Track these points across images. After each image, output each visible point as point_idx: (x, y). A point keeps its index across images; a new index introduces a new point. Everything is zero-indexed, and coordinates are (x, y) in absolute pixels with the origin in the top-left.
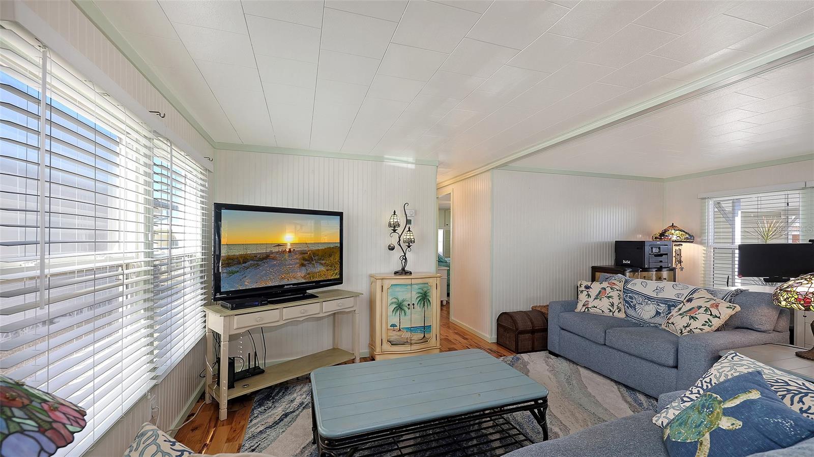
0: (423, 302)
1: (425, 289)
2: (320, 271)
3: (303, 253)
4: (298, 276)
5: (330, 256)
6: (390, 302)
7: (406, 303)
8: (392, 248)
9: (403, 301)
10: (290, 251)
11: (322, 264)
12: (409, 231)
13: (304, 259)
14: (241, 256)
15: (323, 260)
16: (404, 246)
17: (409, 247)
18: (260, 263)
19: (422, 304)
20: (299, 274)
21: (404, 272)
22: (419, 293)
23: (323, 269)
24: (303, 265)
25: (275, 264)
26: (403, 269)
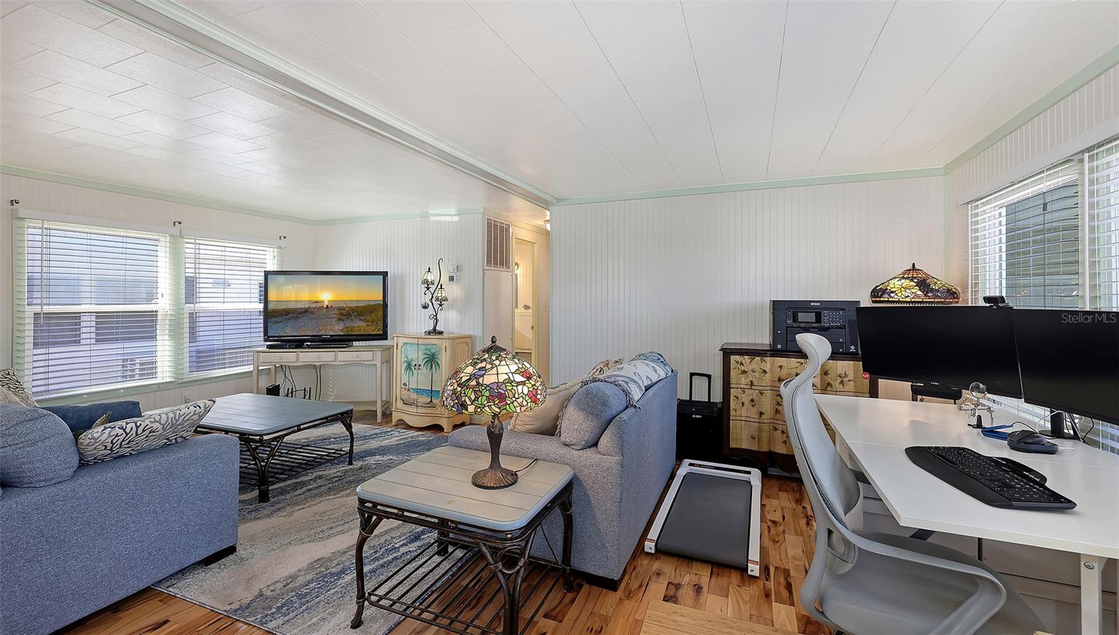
0: (430, 364)
1: (433, 351)
2: (360, 326)
3: (340, 309)
4: (337, 329)
5: (372, 312)
6: (403, 361)
7: (413, 363)
8: (425, 307)
9: (412, 360)
10: (327, 307)
11: (362, 320)
12: (441, 288)
13: (342, 314)
14: (283, 310)
15: (363, 316)
16: (436, 304)
17: (441, 305)
18: (299, 316)
19: (429, 366)
20: (337, 327)
21: (435, 331)
22: (425, 354)
23: (363, 324)
24: (340, 319)
25: (313, 318)
26: (434, 329)
